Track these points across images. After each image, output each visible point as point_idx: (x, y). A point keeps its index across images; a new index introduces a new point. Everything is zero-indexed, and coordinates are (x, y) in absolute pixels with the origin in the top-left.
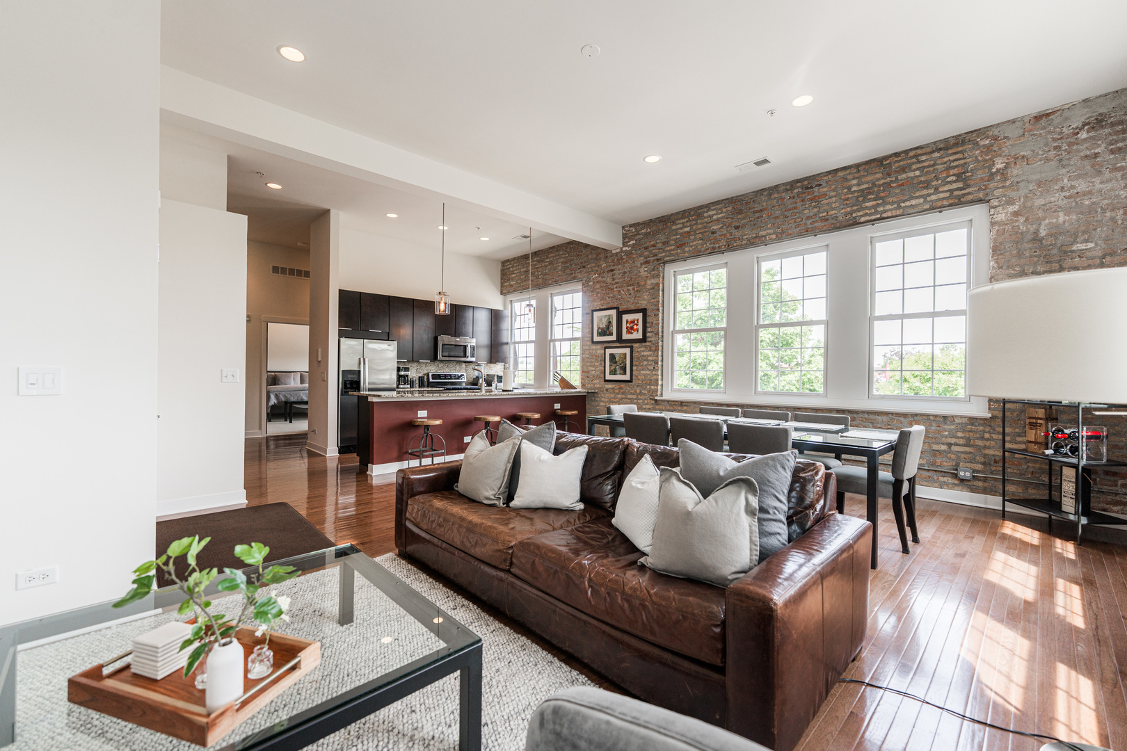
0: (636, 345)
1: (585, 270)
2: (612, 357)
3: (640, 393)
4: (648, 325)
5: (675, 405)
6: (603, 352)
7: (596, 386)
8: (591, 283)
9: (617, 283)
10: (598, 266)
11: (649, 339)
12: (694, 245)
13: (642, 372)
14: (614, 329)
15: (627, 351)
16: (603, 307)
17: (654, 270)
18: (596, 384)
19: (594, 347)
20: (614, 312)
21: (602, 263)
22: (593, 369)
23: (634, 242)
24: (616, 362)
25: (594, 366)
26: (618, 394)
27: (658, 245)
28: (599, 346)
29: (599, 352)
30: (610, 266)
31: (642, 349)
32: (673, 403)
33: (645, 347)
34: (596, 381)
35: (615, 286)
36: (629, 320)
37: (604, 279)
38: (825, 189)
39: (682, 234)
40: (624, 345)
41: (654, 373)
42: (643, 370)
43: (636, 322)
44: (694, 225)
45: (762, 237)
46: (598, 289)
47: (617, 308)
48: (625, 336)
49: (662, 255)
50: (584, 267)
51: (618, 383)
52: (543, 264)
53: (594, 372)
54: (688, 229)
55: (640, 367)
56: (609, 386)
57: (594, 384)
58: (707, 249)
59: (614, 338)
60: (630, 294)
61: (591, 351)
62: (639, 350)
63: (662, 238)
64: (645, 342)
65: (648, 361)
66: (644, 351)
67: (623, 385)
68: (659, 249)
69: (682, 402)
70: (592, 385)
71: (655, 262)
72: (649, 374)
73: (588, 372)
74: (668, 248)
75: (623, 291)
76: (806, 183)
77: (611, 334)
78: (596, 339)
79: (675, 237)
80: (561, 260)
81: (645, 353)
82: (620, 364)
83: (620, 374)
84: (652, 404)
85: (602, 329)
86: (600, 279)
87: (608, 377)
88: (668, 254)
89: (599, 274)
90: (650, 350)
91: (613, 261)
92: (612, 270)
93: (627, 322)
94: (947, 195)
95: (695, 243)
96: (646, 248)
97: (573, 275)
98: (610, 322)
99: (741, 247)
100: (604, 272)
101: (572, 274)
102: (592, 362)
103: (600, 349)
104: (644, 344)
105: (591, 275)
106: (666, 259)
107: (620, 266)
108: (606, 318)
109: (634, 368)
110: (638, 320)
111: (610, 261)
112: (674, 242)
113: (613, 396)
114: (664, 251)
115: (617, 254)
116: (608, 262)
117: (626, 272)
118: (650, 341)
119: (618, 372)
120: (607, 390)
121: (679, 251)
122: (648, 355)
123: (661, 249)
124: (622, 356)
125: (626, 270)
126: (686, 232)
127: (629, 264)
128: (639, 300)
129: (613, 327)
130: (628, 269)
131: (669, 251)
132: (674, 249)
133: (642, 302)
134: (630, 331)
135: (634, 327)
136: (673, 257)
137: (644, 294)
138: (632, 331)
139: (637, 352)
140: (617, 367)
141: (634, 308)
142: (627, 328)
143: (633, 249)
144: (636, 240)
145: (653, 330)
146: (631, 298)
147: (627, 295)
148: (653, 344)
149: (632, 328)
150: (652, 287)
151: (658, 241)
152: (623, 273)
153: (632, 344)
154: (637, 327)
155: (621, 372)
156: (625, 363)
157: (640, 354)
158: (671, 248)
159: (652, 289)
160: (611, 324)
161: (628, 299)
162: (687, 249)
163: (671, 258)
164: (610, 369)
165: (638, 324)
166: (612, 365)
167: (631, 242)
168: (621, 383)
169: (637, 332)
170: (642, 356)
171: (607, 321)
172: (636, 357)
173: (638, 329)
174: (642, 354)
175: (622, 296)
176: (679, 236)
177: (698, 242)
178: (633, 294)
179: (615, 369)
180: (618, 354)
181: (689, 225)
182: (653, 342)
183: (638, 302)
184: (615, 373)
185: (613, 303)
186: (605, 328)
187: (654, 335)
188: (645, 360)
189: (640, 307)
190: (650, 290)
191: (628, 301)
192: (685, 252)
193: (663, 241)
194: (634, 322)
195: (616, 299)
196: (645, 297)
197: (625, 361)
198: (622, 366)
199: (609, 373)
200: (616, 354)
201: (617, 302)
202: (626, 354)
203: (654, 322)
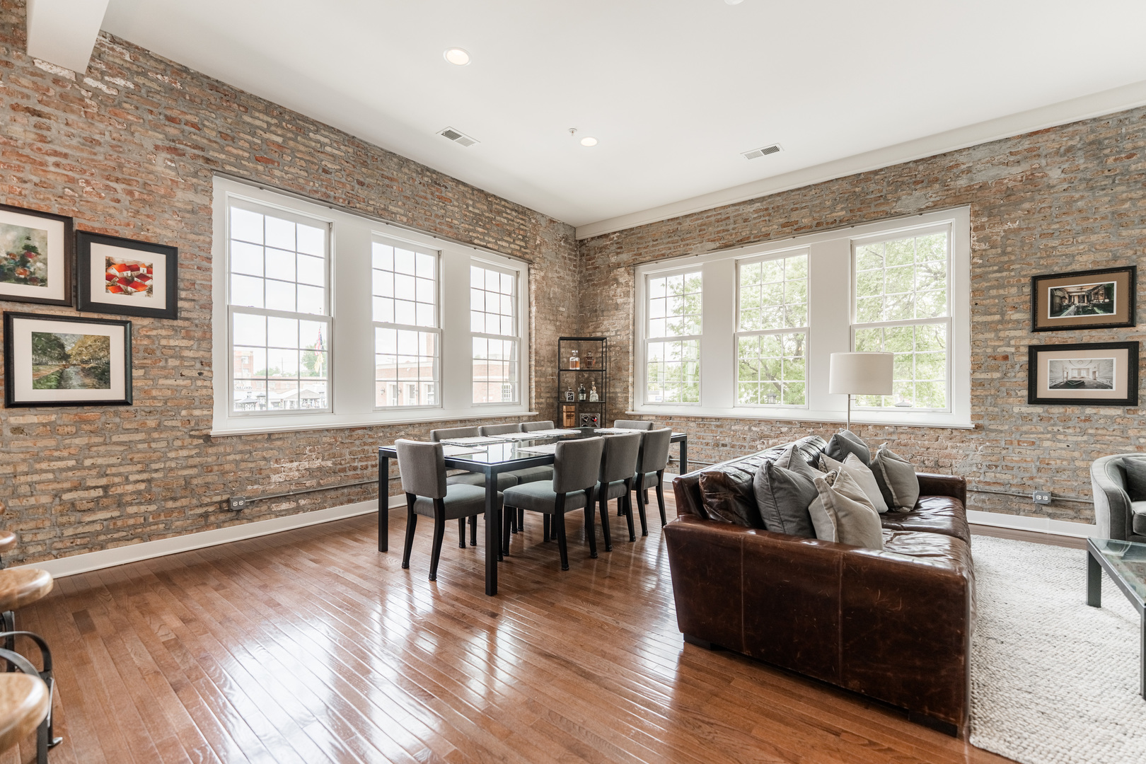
0: (138, 322)
2: (49, 343)
3: (159, 428)
4: (181, 285)
5: (256, 440)
9: (56, 154)
11: (184, 314)
12: (292, 174)
13: (161, 381)
14: (54, 269)
15: (116, 334)
17: (195, 175)
24: (65, 357)
26: (75, 435)
27: (206, 130)
30: (26, 96)
31: (164, 332)
32: (252, 438)
33: (174, 328)
35: (52, 159)
36: (117, 261)
38: (450, 195)
39: (265, 141)
40: (95, 316)
41: (199, 383)
42: (166, 377)
43: (143, 270)
44: (290, 139)
45: (393, 213)
47: (68, 221)
49: (216, 155)
51: (74, 410)
54: (280, 140)
55: (154, 372)
56: (30, 417)
58: (316, 192)
59: (53, 292)
60: (118, 201)
62: (154, 333)
63: (217, 122)
64: (175, 317)
65: (182, 358)
66: (168, 337)
67: (92, 413)
68: (210, 140)
69: (270, 435)
71: (201, 162)
72: (185, 387)
74: (235, 151)
75: (87, 182)
76: (434, 176)
77: (40, 281)
79: (249, 138)
81: (172, 343)
82: (83, 362)
83: (84, 386)
84: (197, 446)
88: (232, 160)
90: (188, 337)
91: (40, 89)
92: (36, 113)
93: (109, 264)
94: (518, 248)
95: (292, 170)
96: (171, 119)
98: (29, 249)
99: (365, 214)
104: (166, 322)
106: (228, 168)
107: (73, 117)
109: (136, 373)
110: (150, 269)
111: (25, 82)
112: (247, 145)
113: (51, 443)
114: (222, 150)
115: (57, 80)
116: (16, 82)
117: (97, 143)
118: (187, 319)
119: (74, 382)
120: (17, 430)
121: (260, 168)
122: (181, 347)
123: (216, 142)
124: (89, 343)
125: (97, 137)
126: (274, 143)
127: (110, 128)
128: (150, 224)
129: (46, 264)
130: (107, 137)
131: (237, 157)
132: (248, 160)
133: (158, 231)
134: (122, 286)
135: (136, 279)
136: (245, 173)
137: (167, 216)
138: (129, 289)
139: (149, 337)
140: (71, 370)
141: (135, 238)
142: (109, 277)
143: (125, 99)
144: (136, 85)
145: (195, 298)
146: (125, 213)
147: (104, 198)
148: (197, 326)
149: (128, 282)
150: (189, 207)
151: (206, 123)
152: (85, 138)
153: (129, 319)
154: (148, 283)
155: (88, 381)
156: (104, 360)
157: (157, 342)
158: (241, 152)
159: (188, 212)
160: (38, 254)
161: (112, 211)
162: (277, 173)
163: (241, 171)
164: (35, 372)
165: (150, 275)
166: (46, 364)
167: (120, 82)
168: (85, 408)
169: (145, 293)
170: (164, 347)
171: (14, 242)
172: (142, 348)
173: (152, 286)
174: (164, 342)
175: (81, 193)
176: (259, 142)
177: (299, 172)
178: (128, 203)
179: (61, 373)
180: (74, 335)
181: (279, 132)
182: (197, 322)
183: (149, 227)
184: (61, 381)
185: (43, 200)
186: (6, 259)
187: (197, 307)
188: (172, 357)
189: (153, 240)
190: (180, 211)
191: (110, 215)
192: (273, 176)
193: (220, 129)
194: (134, 268)
195: (59, 190)
196: (169, 222)
197: (102, 354)
198: (92, 368)
199: (34, 384)
200: (66, 335)
201: (62, 201)
202: (106, 340)
203: (198, 282)
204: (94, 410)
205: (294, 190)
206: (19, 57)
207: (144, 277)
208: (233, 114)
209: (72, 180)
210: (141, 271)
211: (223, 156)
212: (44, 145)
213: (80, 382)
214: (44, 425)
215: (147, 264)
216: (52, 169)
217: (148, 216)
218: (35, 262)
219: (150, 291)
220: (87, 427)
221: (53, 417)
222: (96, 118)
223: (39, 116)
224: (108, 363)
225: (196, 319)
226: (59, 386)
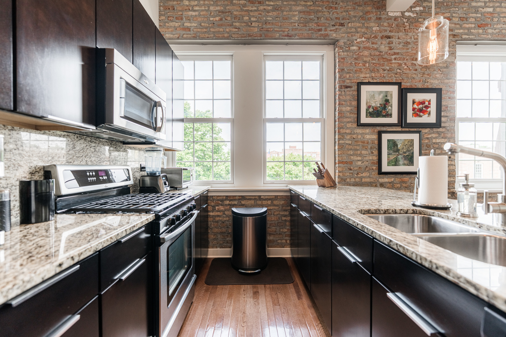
0: (424, 131)
1: (343, 29)
2: (393, 144)
6: (375, 137)
7: (363, 180)
8: (355, 48)
9: (395, 54)
10: (367, 28)
11: (444, 125)
12: (498, 29)
14: (394, 109)
15: (415, 137)
16: (375, 81)
18: (364, 177)
19: (360, 131)
20: (394, 90)
21: (372, 24)
22: (359, 158)
23: (422, 9)
24: (398, 150)
25: (360, 155)
27: (454, 19)
28: (368, 130)
29: (368, 137)
30: (386, 31)
31: (434, 135)
33: (438, 133)
34: (364, 175)
35: (393, 57)
36: (417, 100)
37: (375, 46)
39: (483, 14)
40: (407, 130)
43: (427, 103)
44: (498, 7)
46: (366, 56)
47: (400, 85)
48: (411, 119)
49: (458, 31)
50: (342, 25)
51: (399, 176)
52: (261, 8)
53: (359, 163)
54: (491, 10)
56: (386, 179)
57: (361, 178)
59: (394, 119)
60: (416, 70)
61: (354, 136)
62: (430, 136)
63: (459, 12)
64: (440, 127)
65: (442, 149)
66: (436, 138)
68: (455, 24)
70: (357, 180)
73: (351, 163)
74: (467, 26)
75: (405, 64)
77: (390, 115)
78: (364, 119)
79: (475, 15)
80: (299, 8)
81: (438, 141)
82: (405, 153)
83: (404, 164)
85: (375, 109)
86: (369, 45)
87: (385, 168)
88: (466, 31)
89: (368, 39)
90: (444, 137)
91: (390, 25)
92: (389, 37)
93: (414, 102)
95: (499, 26)
97: (322, 32)
98: (387, 101)
100: (375, 37)
101: (320, 30)
102: (357, 150)
103: (372, 134)
104: (435, 130)
105: (354, 38)
106: (464, 37)
107: (400, 34)
108: (381, 96)
110: (429, 102)
111: (385, 24)
112: (474, 20)
114: (461, 28)
115: (396, 18)
116: (383, 26)
117: (409, 43)
118: (444, 127)
119: (401, 163)
121: (481, 31)
122: (441, 143)
123: (458, 24)
124: (406, 143)
125: (409, 41)
126: (488, 13)
127: (414, 34)
128: (429, 78)
129: (392, 107)
130: (413, 39)
131: (469, 29)
132: (474, 28)
133: (432, 81)
134: (418, 113)
135: (424, 108)
136: (472, 37)
137: (435, 72)
138: (421, 114)
139: (428, 138)
140: (400, 157)
141: (422, 87)
142: (414, 109)
143: (420, 17)
144: (424, 7)
145: (448, 115)
146: (419, 75)
147: (411, 70)
148: (448, 131)
149: (421, 110)
150: (445, 65)
151: (454, 15)
152: (404, 43)
153: (420, 129)
154: (429, 110)
155: (406, 162)
156: (411, 151)
157: (431, 141)
158: (470, 25)
159: (445, 68)
160: (389, 103)
161: (414, 76)
162: (490, 31)
163: (470, 37)
164: (388, 157)
165: (429, 106)
166: (392, 154)
167: (418, 9)
168: (404, 175)
169: (427, 115)
170: (434, 143)
171: (382, 99)
172: (425, 145)
173: (430, 111)
174: (434, 141)
175: (403, 70)
176: (480, 15)
177: (503, 26)
178: (420, 70)
179: (396, 159)
180: (401, 140)
181: (491, 5)
182: (448, 128)
183: (428, 80)
184: (396, 163)
185: (390, 77)
186: (379, 107)
187: (449, 120)
188: (437, 149)
189: (430, 87)
190: (441, 68)
191: (414, 78)
192: (487, 34)
193: (460, 16)
194: (423, 103)
195: (395, 72)
196: (437, 75)
197: (411, 148)
198: (407, 155)
199: (388, 164)
200: (398, 140)
201: (396, 76)
202: (412, 140)
203: (449, 106)
204: (407, 177)
205: (500, 38)
206: (383, 14)
207: (427, 107)
208: (467, 4)
209: (400, 65)
210: (426, 104)
211: (461, 31)
212: (391, 51)
213: (403, 163)
214: (390, 183)
215: (428, 100)
216: (393, 61)
217: (428, 75)
218: (388, 107)
219: (429, 114)
220: (404, 185)
221: (393, 179)
222: (409, 31)
223: (390, 38)
224: (413, 153)
225: (448, 127)
226: (396, 165)
